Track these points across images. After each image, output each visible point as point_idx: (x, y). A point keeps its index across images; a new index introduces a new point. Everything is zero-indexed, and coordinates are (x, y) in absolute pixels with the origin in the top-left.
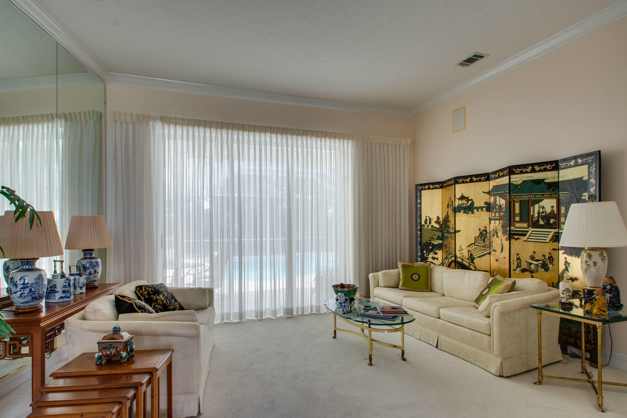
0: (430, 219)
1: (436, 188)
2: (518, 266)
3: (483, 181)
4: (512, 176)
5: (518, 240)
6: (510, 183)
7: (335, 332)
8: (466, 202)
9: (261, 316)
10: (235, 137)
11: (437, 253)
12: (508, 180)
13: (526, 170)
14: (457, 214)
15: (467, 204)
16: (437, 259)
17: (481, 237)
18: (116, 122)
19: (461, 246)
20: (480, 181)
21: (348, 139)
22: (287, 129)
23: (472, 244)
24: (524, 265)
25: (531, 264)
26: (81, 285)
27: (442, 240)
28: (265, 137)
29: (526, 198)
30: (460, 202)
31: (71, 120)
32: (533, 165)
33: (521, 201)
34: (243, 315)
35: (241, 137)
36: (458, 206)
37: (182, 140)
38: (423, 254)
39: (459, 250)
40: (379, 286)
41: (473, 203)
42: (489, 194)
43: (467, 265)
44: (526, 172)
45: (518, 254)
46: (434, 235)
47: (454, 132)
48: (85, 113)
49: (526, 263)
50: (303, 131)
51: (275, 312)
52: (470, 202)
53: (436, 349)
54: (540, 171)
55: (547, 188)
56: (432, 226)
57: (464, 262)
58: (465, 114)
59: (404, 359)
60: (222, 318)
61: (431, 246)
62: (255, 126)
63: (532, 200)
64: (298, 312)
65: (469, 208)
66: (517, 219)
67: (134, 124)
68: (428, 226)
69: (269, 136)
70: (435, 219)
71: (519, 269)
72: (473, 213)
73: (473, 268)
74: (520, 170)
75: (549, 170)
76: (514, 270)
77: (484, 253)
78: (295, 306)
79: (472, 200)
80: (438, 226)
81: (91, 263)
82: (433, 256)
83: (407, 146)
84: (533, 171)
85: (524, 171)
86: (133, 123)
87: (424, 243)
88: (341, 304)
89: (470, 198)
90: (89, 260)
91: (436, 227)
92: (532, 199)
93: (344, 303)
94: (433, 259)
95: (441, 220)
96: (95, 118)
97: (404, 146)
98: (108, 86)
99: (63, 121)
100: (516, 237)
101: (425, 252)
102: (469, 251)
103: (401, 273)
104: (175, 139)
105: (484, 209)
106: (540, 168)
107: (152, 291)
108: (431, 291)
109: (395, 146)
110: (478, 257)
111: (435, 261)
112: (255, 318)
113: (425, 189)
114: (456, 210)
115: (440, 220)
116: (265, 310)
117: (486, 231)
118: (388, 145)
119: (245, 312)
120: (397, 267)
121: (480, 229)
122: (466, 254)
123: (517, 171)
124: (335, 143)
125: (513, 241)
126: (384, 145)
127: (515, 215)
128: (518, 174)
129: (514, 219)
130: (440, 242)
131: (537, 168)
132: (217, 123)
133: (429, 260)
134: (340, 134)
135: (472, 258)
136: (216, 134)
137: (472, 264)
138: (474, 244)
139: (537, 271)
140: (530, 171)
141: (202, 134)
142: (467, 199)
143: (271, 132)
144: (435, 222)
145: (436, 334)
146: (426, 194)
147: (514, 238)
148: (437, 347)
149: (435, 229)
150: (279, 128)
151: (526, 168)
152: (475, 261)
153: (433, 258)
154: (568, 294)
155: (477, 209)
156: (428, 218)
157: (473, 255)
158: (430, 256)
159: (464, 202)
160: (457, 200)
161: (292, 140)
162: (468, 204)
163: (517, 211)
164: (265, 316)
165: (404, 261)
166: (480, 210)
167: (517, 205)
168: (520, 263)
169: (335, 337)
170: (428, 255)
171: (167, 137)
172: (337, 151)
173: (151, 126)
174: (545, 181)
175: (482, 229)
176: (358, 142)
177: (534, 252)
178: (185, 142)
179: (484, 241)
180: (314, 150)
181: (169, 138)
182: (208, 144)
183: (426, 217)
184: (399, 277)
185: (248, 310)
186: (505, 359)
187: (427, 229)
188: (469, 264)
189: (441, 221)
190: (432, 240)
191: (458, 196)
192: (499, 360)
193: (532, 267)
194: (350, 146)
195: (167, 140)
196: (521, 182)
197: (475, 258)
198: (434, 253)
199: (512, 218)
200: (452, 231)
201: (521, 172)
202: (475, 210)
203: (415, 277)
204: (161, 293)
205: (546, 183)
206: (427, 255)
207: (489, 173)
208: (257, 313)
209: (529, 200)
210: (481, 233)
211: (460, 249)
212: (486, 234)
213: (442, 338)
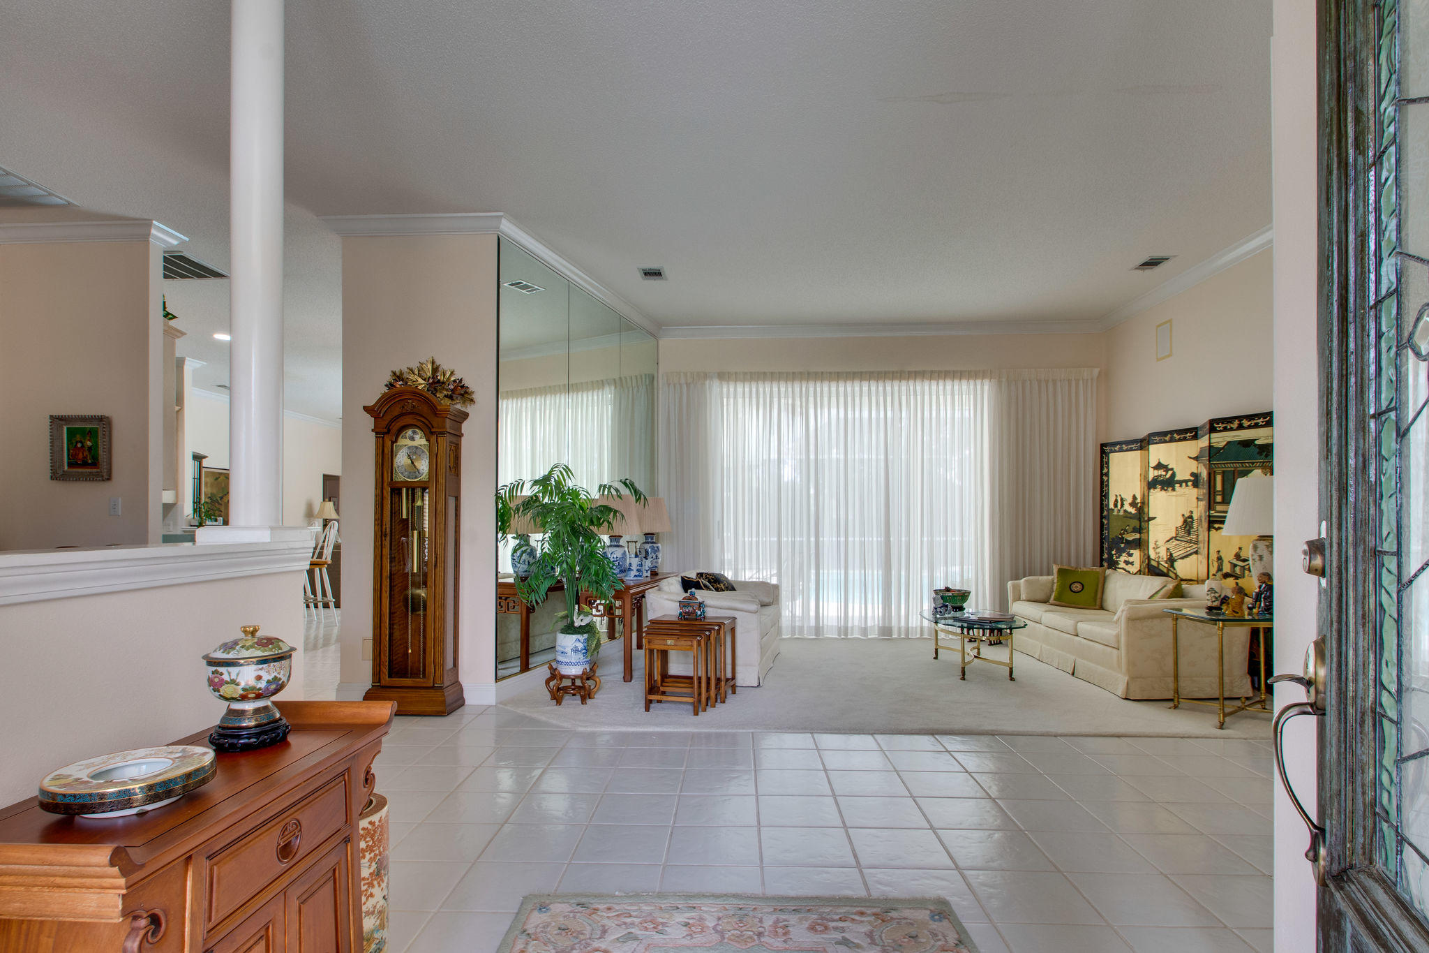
0: (1122, 499)
1: (1131, 450)
2: (1220, 569)
3: (1189, 440)
4: (1213, 435)
5: (1219, 531)
6: (1210, 447)
7: (936, 650)
8: (1164, 473)
9: (846, 634)
10: (811, 389)
11: (1132, 554)
12: (1208, 442)
13: (1232, 426)
14: (1152, 490)
15: (1165, 475)
16: (1132, 563)
17: (1185, 527)
18: (669, 384)
19: (1156, 542)
20: (1185, 439)
21: (983, 377)
22: (885, 373)
23: (1171, 539)
24: (1227, 568)
25: (1235, 566)
26: (647, 569)
27: (1140, 533)
28: (853, 387)
29: (1231, 467)
30: (1156, 473)
31: (622, 385)
32: (1240, 418)
33: (1224, 472)
34: (821, 630)
35: (818, 389)
36: (1153, 479)
37: (744, 398)
38: (1111, 555)
39: (1154, 548)
40: (1019, 600)
41: (1173, 475)
42: (1197, 460)
43: (1165, 570)
44: (1231, 429)
45: (1219, 552)
46: (1128, 526)
47: (1158, 360)
48: (636, 377)
49: (1229, 565)
50: (909, 373)
51: (865, 630)
52: (1170, 472)
53: (1072, 677)
54: (1250, 427)
55: (1258, 453)
56: (1125, 511)
57: (1161, 567)
58: (1171, 330)
59: (1012, 679)
60: (793, 632)
61: (1122, 543)
62: (838, 373)
63: (1238, 471)
64: (900, 633)
65: (1169, 483)
66: (1219, 498)
67: (688, 385)
68: (1119, 510)
69: (858, 385)
70: (1130, 500)
71: (1220, 573)
72: (1174, 490)
73: (1173, 576)
74: (1224, 425)
75: (1262, 426)
76: (1214, 575)
77: (1189, 553)
78: (894, 623)
79: (1172, 469)
80: (1133, 511)
81: (653, 548)
82: (1127, 559)
83: (1092, 379)
84: (1241, 427)
85: (1229, 427)
86: (686, 384)
87: (1113, 539)
88: (936, 609)
89: (1170, 467)
90: (650, 545)
91: (1130, 513)
92: (1238, 469)
93: (940, 608)
94: (1127, 565)
95: (1139, 501)
96: (647, 383)
97: (1087, 380)
98: (660, 342)
99: (613, 388)
100: (1216, 526)
101: (1113, 552)
102: (1168, 549)
103: (1055, 581)
104: (735, 397)
105: (1190, 483)
106: (1250, 423)
107: (713, 579)
108: (1102, 608)
109: (1069, 381)
110: (1180, 559)
111: (1129, 568)
112: (837, 637)
113: (1115, 452)
114: (1152, 485)
115: (1137, 501)
116: (852, 627)
117: (1191, 517)
118: (1054, 382)
119: (823, 627)
120: (1049, 573)
121: (1183, 515)
122: (1163, 554)
123: (1219, 427)
124: (960, 386)
125: (1213, 532)
126: (1047, 382)
127: (1215, 493)
128: (1220, 431)
129: (1214, 499)
130: (1137, 536)
131: (1246, 423)
132: (787, 374)
133: (1120, 566)
134: (969, 372)
135: (1171, 560)
136: (787, 388)
137: (1171, 569)
138: (1175, 538)
139: (1244, 577)
140: (1238, 427)
141: (768, 390)
142: (1166, 468)
143: (861, 380)
144: (1130, 504)
145: (1074, 658)
146: (1116, 459)
147: (1214, 528)
148: (1073, 674)
149: (1129, 515)
150: (873, 372)
151: (1231, 423)
152: (1176, 564)
153: (1127, 563)
154: (1213, 595)
155: (1180, 482)
156: (1119, 499)
157: (1174, 555)
158: (1123, 558)
159: (1162, 472)
160: (1151, 470)
161: (892, 387)
162: (1168, 476)
163: (1219, 487)
164: (852, 635)
165: (1062, 563)
166: (1184, 484)
167: (1219, 478)
168: (1222, 565)
169: (936, 658)
170: (1119, 558)
171: (725, 395)
172: (964, 396)
173: (708, 386)
174: (1256, 442)
175: (1187, 514)
176: (1000, 382)
177: (1240, 548)
178: (747, 400)
179: (1189, 534)
180: (927, 398)
181: (728, 398)
182: (776, 400)
183: (1116, 496)
184: (1052, 588)
185: (827, 626)
186: (1133, 678)
187: (1118, 516)
188: (1168, 570)
189: (1138, 503)
190: (1124, 534)
191: (1153, 463)
192: (1126, 678)
193: (1238, 570)
194: (986, 388)
195: (725, 400)
196: (1225, 443)
197: (1175, 561)
198: (1127, 554)
199: (1212, 498)
200: (1146, 519)
201: (1225, 429)
202: (1177, 485)
203: (1077, 587)
204: (722, 582)
205: (1257, 445)
206: (1117, 558)
207: (1196, 428)
208: (839, 629)
209: (1234, 471)
210: (1185, 521)
211: (1154, 546)
212: (1192, 522)
213: (1081, 662)
